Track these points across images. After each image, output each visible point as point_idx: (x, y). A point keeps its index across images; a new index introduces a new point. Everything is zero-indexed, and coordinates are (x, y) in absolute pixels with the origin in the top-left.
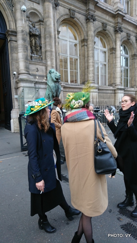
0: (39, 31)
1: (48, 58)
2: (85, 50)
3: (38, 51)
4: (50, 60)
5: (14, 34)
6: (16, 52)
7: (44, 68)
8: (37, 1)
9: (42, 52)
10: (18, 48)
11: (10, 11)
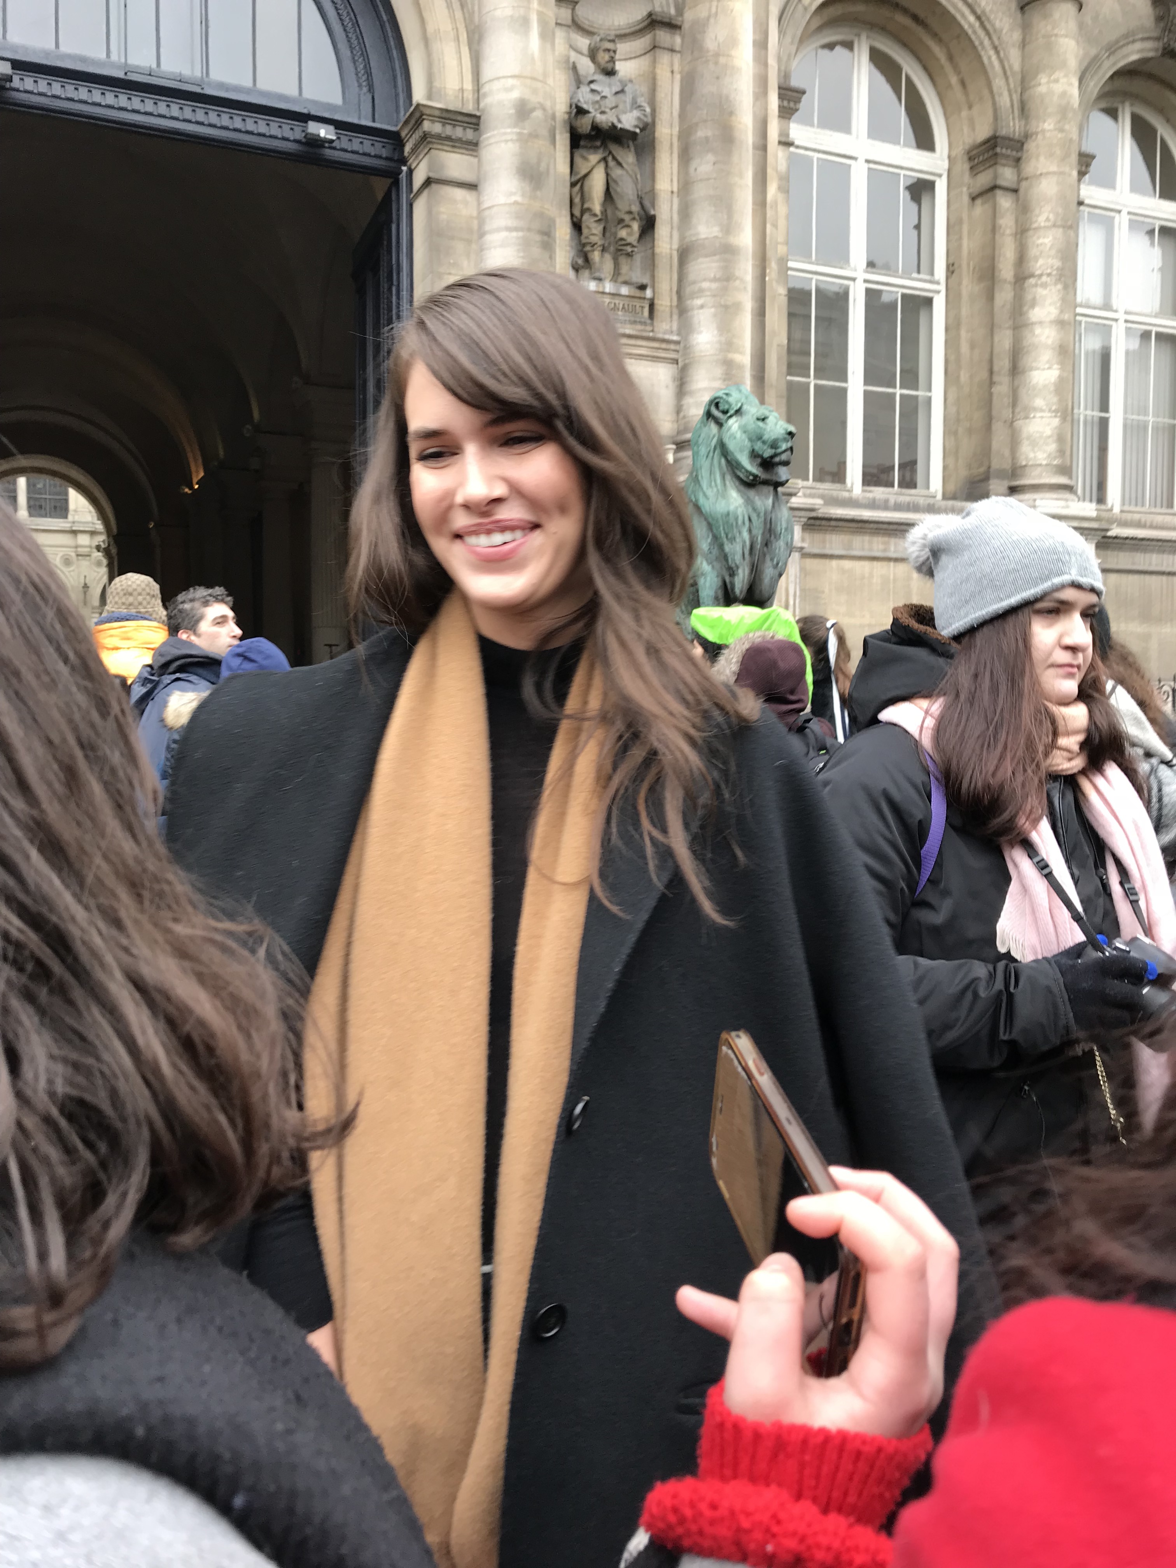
0: (642, 101)
1: (698, 302)
2: (994, 229)
3: (629, 255)
4: (715, 315)
5: (459, 132)
6: (465, 264)
7: (662, 374)
9: (657, 261)
10: (483, 235)
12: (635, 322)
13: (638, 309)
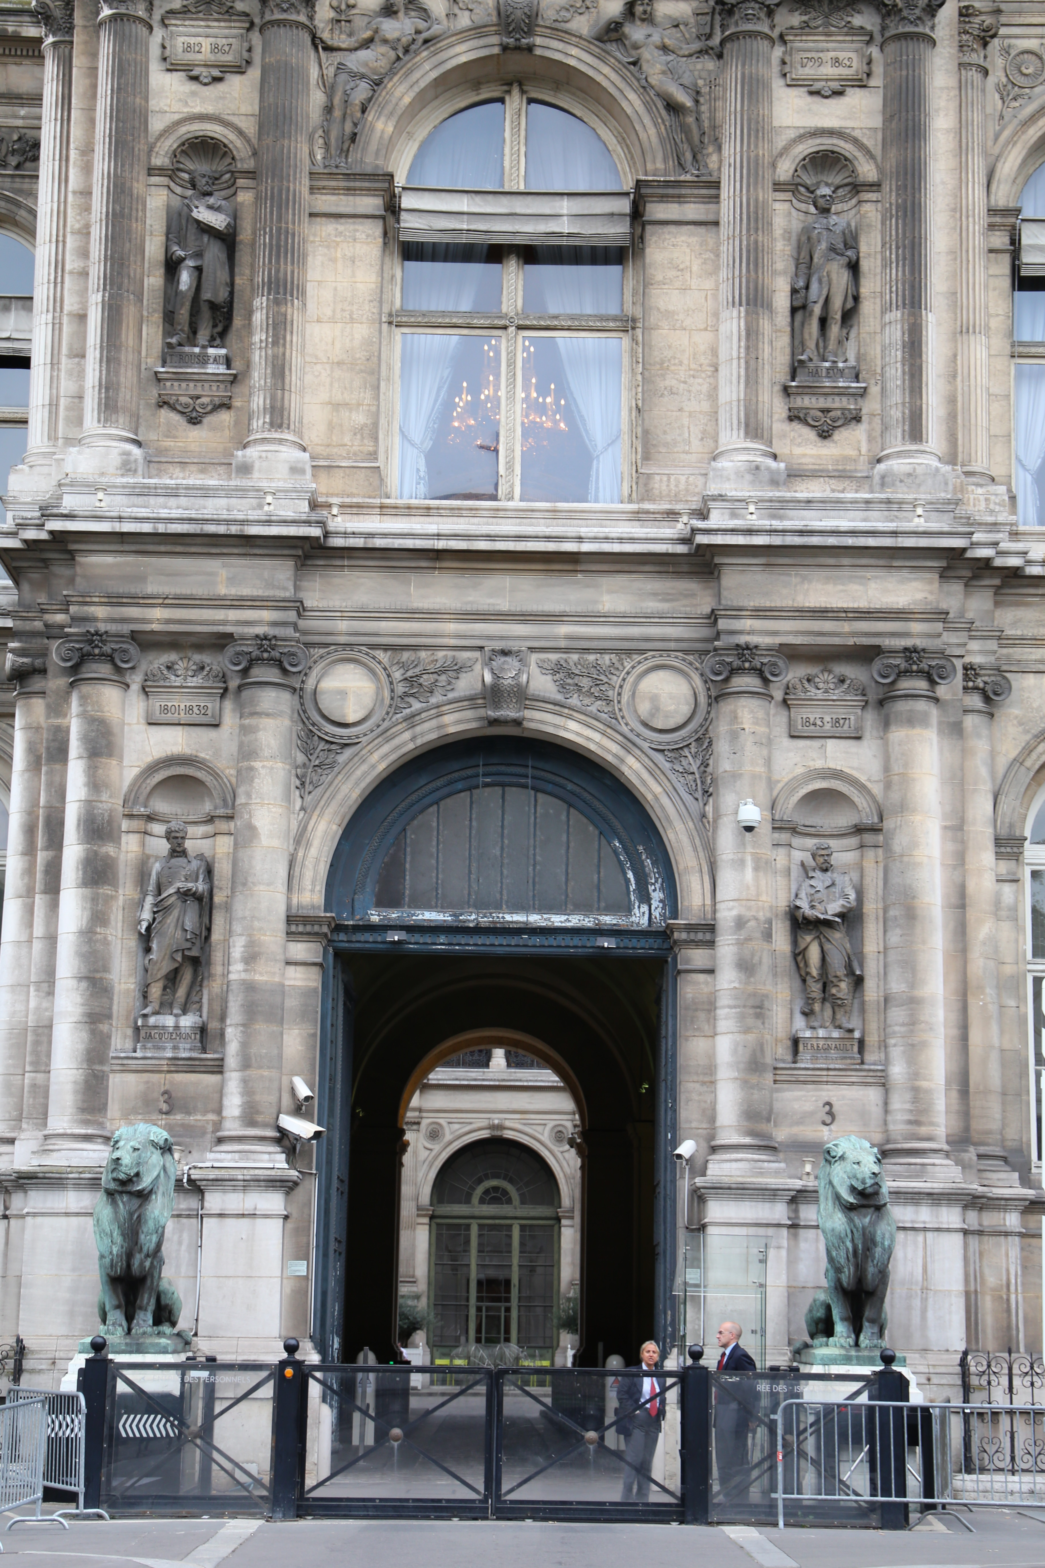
0: (850, 891)
1: (895, 1041)
3: (844, 1006)
4: (904, 1052)
5: (700, 936)
6: (706, 1027)
7: (872, 1096)
8: (846, 727)
9: (866, 1007)
10: (715, 1009)
11: (691, 824)
12: (845, 1058)
13: (849, 1047)
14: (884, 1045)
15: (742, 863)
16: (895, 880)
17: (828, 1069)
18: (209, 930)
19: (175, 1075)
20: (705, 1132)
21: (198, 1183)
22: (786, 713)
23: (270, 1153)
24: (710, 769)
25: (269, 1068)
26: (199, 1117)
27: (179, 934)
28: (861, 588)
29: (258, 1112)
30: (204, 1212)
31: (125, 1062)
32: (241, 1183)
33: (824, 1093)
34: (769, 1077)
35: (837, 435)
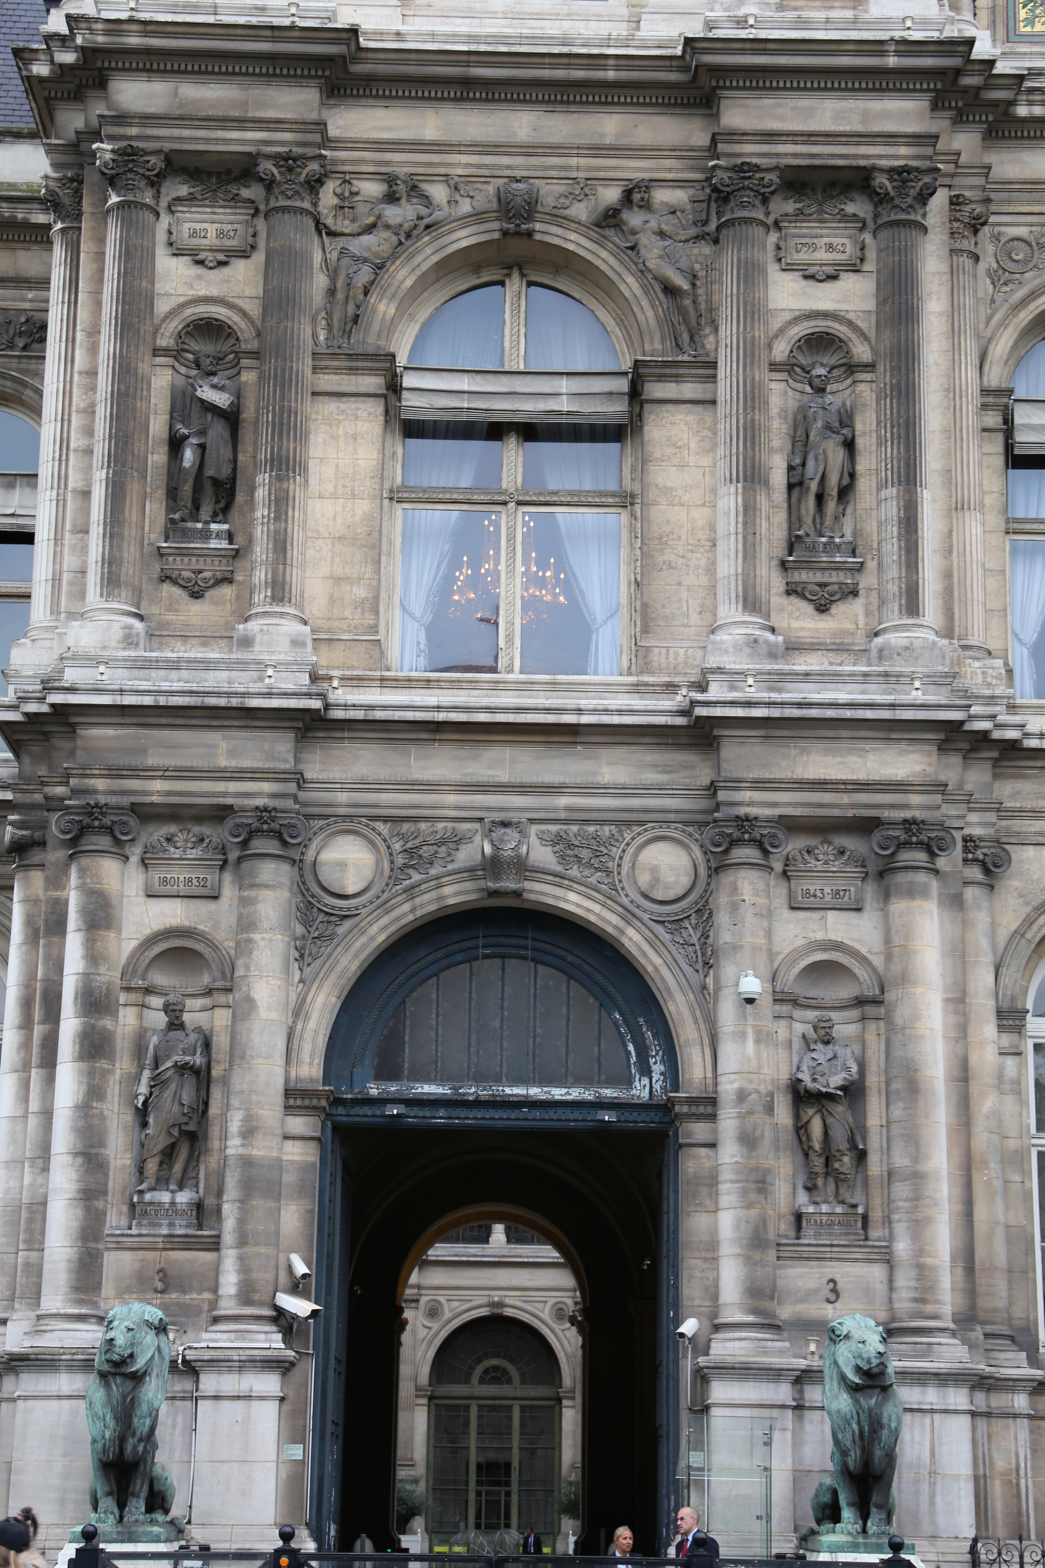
0: (852, 1063)
1: (899, 1217)
3: (848, 1181)
4: (908, 1228)
5: (701, 1109)
6: (708, 1202)
7: (877, 1272)
8: (846, 899)
9: (870, 1182)
10: (717, 1183)
11: (691, 996)
12: (849, 1234)
13: (853, 1223)
14: (888, 1221)
15: (743, 1035)
16: (897, 1053)
17: (832, 1246)
18: (206, 1104)
19: (171, 1253)
20: (707, 1310)
21: (193, 1364)
22: (786, 884)
23: (266, 1333)
24: (710, 941)
25: (266, 1245)
26: (194, 1296)
27: (176, 1108)
28: (859, 760)
29: (254, 1291)
30: (199, 1394)
31: (120, 1239)
32: (237, 1364)
33: (828, 1270)
34: (772, 1253)
35: (835, 609)
